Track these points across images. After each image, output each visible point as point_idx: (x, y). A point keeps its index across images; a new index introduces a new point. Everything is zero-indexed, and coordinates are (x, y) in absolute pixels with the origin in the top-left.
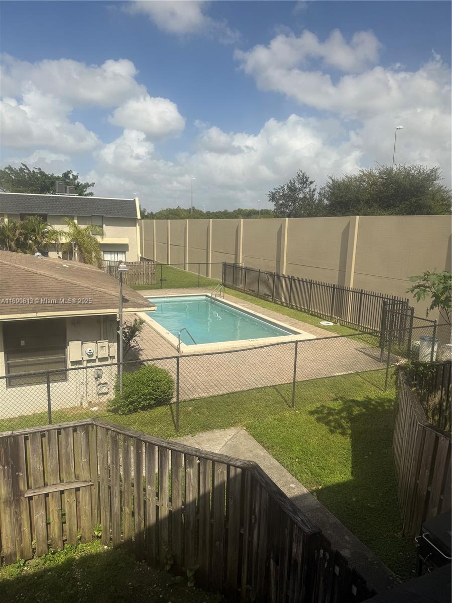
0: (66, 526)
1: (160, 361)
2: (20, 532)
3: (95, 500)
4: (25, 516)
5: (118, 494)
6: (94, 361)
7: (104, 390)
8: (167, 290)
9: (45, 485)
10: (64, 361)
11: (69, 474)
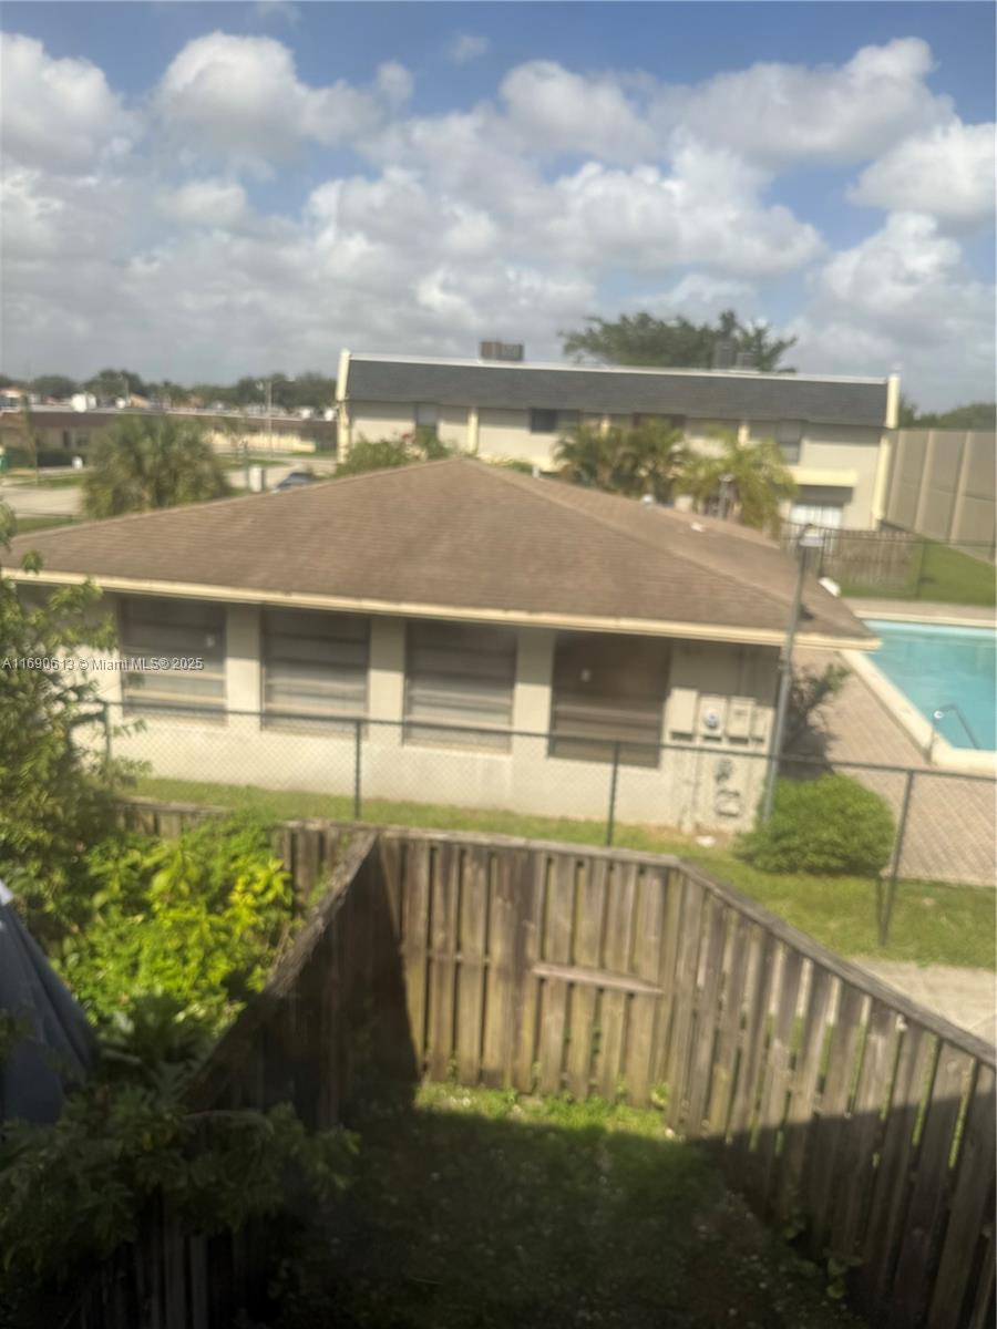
0: (601, 1061)
1: (873, 773)
2: (517, 1037)
3: (663, 1030)
4: (528, 1010)
5: (709, 1033)
6: (718, 739)
7: (732, 807)
8: (930, 606)
9: (572, 962)
10: (658, 728)
11: (618, 956)
